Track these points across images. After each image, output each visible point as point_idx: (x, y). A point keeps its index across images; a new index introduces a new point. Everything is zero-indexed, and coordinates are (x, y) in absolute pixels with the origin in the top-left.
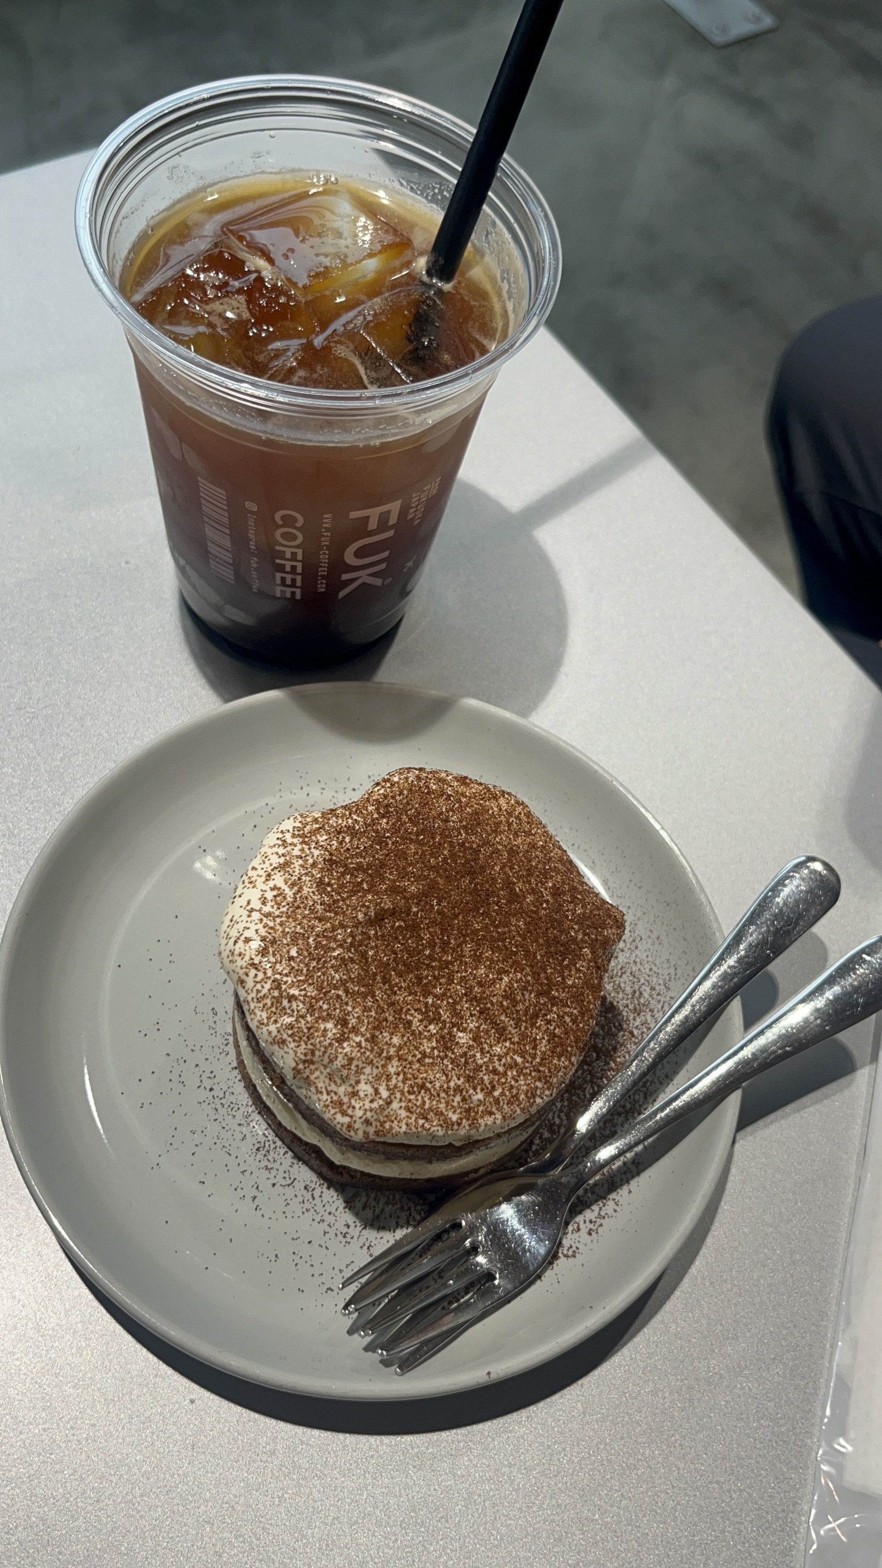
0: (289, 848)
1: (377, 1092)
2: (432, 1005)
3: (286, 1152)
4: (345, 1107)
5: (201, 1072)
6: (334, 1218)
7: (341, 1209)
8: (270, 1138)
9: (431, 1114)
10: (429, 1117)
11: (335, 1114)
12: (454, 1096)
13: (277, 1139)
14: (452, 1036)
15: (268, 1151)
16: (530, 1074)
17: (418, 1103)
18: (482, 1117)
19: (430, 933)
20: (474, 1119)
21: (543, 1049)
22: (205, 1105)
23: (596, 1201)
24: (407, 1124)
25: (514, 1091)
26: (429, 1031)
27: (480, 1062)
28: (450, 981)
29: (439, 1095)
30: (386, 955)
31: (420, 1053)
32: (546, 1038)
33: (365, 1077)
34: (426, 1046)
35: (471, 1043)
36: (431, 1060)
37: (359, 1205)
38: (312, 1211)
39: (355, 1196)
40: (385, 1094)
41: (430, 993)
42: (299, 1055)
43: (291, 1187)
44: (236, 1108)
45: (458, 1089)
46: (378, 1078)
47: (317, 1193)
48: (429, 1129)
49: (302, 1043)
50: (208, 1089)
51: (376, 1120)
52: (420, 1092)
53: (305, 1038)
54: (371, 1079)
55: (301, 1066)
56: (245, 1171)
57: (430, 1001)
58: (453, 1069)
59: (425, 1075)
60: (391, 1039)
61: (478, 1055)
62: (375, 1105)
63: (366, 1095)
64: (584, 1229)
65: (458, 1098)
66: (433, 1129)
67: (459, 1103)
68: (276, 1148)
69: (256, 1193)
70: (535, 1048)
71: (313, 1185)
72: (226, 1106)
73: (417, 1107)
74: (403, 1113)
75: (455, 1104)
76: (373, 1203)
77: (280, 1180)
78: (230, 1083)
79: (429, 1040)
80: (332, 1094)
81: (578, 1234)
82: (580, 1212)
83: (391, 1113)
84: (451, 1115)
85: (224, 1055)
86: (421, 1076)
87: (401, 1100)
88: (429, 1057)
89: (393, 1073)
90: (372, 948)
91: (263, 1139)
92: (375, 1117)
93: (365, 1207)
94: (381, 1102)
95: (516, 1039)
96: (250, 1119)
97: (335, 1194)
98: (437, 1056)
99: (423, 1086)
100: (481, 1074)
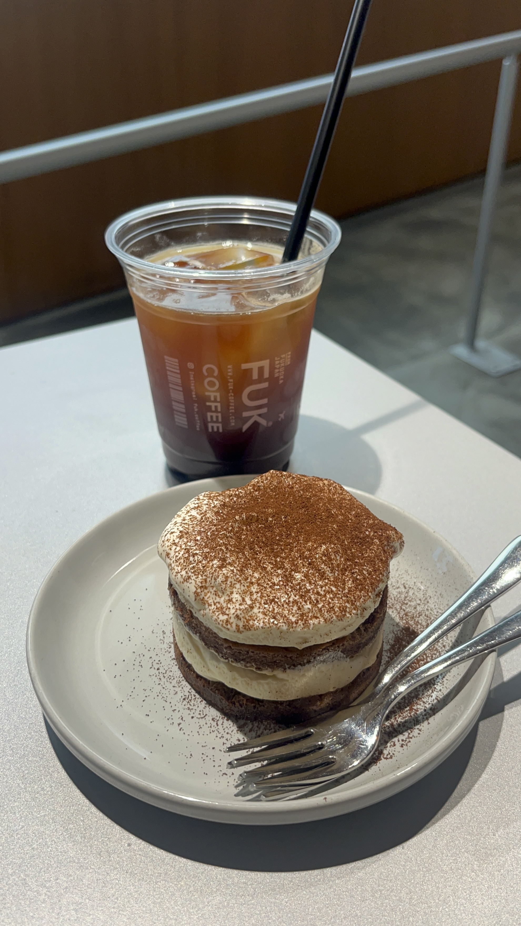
0: (201, 501)
1: (244, 600)
2: (279, 562)
3: (202, 701)
4: (224, 610)
5: (153, 661)
6: (230, 736)
7: (235, 731)
8: (192, 694)
9: (278, 616)
10: (277, 617)
11: (218, 615)
12: (293, 606)
13: (197, 694)
14: (292, 576)
15: (191, 700)
16: (341, 598)
17: (270, 610)
18: (311, 619)
19: (279, 530)
20: (306, 620)
21: (350, 586)
22: (152, 677)
23: (406, 730)
24: (263, 622)
25: (331, 605)
26: (277, 572)
27: (309, 588)
28: (291, 550)
29: (283, 605)
30: (252, 538)
31: (272, 583)
32: (351, 580)
33: (236, 590)
34: (276, 580)
35: (303, 578)
36: (278, 587)
37: (247, 729)
38: (216, 732)
39: (245, 724)
40: (249, 602)
41: (278, 556)
42: (198, 583)
43: (203, 719)
44: (172, 678)
45: (295, 602)
46: (245, 592)
47: (220, 723)
48: (277, 624)
49: (200, 576)
50: (156, 669)
51: (243, 617)
52: (271, 603)
53: (201, 573)
54: (240, 592)
55: (199, 590)
56: (176, 710)
57: (278, 560)
58: (292, 591)
59: (274, 595)
60: (253, 573)
61: (308, 585)
62: (242, 607)
63: (237, 600)
64: (398, 744)
65: (295, 608)
66: (279, 624)
67: (296, 611)
68: (195, 699)
69: (181, 721)
70: (344, 584)
71: (218, 718)
72: (166, 677)
73: (270, 611)
74: (261, 616)
75: (294, 611)
76: (256, 729)
77: (197, 715)
78: (170, 666)
79: (278, 576)
80: (217, 604)
81: (394, 747)
82: (396, 736)
83: (254, 615)
84: (291, 617)
85: (167, 653)
86: (272, 595)
87: (259, 608)
88: (277, 586)
89: (254, 592)
90: (244, 535)
91: (187, 694)
92: (243, 615)
93: (250, 731)
94: (246, 606)
95: (332, 579)
96: (181, 684)
97: (232, 724)
98: (282, 585)
99: (273, 600)
100: (310, 594)
